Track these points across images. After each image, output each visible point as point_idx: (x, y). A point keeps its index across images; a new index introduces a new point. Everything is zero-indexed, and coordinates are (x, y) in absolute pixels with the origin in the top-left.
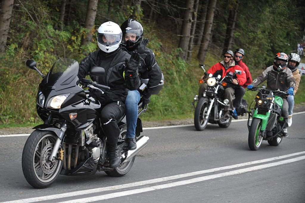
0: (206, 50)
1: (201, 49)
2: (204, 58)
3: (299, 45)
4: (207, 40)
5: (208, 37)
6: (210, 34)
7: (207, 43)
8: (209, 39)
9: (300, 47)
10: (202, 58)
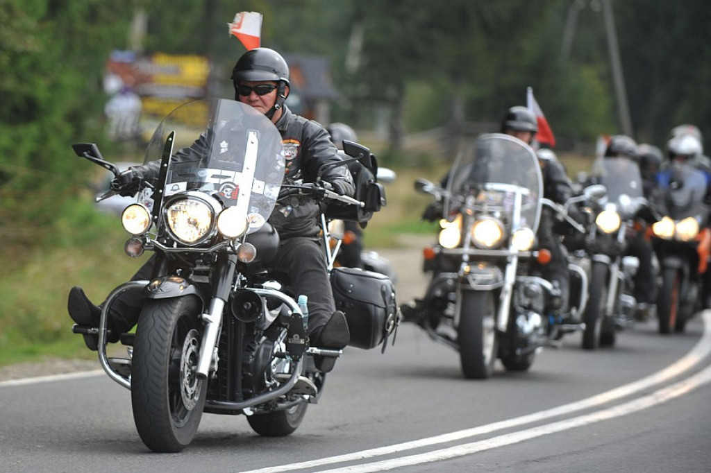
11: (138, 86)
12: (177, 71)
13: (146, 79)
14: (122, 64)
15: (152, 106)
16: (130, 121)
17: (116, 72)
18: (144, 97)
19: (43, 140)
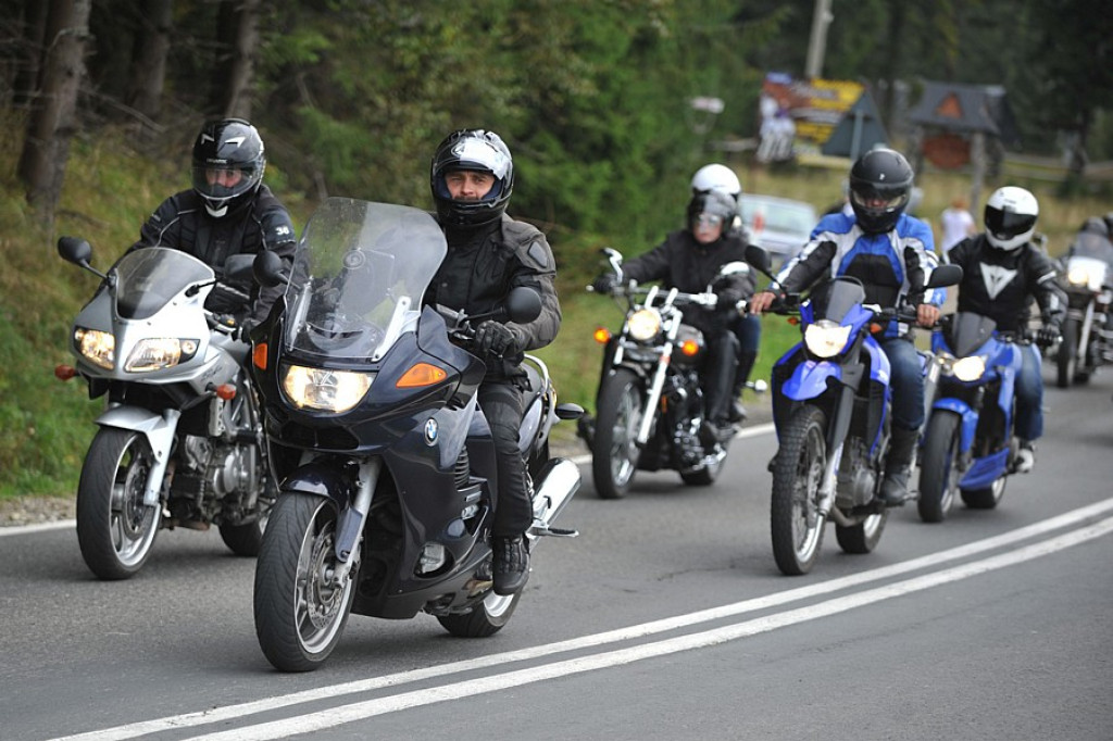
0: (67, 132)
1: (35, 126)
2: (59, 172)
3: (769, 106)
4: (70, 74)
5: (75, 58)
6: (81, 39)
7: (66, 91)
8: (80, 69)
9: (778, 115)
10: (46, 177)
11: (793, 110)
12: (835, 94)
13: (802, 102)
14: (779, 85)
15: (806, 129)
16: (784, 143)
17: (772, 95)
18: (799, 120)
19: (620, 177)
